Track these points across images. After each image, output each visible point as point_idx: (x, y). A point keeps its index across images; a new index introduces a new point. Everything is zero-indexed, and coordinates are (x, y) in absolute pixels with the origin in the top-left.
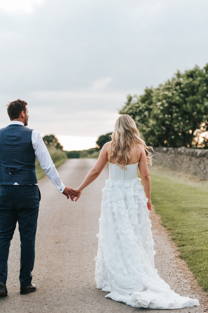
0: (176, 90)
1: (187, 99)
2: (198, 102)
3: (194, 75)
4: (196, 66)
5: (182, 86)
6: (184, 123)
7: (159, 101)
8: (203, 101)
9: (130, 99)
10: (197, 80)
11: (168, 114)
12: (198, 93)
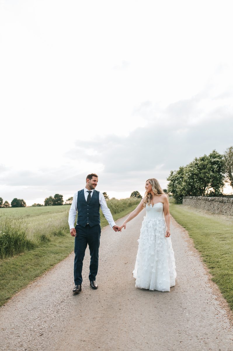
0: (195, 167)
1: (201, 172)
2: (207, 173)
3: (204, 159)
4: (205, 154)
5: (198, 165)
6: (200, 184)
7: (187, 173)
8: (209, 172)
9: (172, 173)
10: (206, 162)
11: (192, 180)
12: (206, 168)
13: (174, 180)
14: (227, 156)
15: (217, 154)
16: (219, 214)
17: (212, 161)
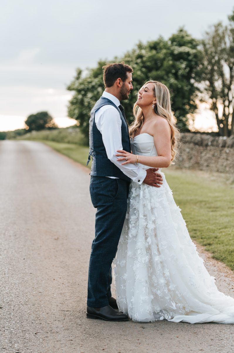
0: (137, 63)
1: (150, 75)
3: (158, 47)
4: (160, 36)
5: (144, 59)
8: (168, 77)
9: (80, 73)
10: (162, 52)
13: (83, 90)
14: (209, 44)
15: (187, 36)
16: (192, 168)
17: (176, 52)
